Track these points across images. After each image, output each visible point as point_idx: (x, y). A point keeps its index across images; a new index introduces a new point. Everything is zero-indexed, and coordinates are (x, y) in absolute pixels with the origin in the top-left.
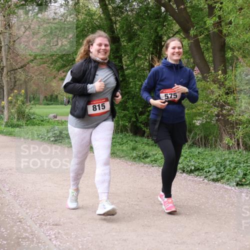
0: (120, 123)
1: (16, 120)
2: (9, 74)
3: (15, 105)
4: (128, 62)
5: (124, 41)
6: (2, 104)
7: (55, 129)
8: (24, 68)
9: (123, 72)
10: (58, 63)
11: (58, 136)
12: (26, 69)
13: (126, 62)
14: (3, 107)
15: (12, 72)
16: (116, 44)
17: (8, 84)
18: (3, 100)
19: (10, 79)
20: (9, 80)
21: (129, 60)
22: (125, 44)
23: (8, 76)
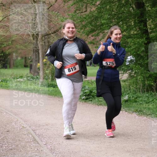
0: (146, 82)
1: (50, 80)
2: (43, 39)
3: (49, 67)
4: (153, 26)
5: (148, 6)
6: (38, 66)
7: (86, 89)
8: (57, 32)
9: (148, 35)
10: (87, 28)
11: (88, 95)
12: (59, 33)
13: (150, 25)
14: (39, 69)
15: (46, 37)
16: (141, 9)
17: (43, 48)
18: (39, 62)
19: (45, 43)
20: (43, 44)
21: (153, 24)
22: (150, 9)
23: (43, 40)
